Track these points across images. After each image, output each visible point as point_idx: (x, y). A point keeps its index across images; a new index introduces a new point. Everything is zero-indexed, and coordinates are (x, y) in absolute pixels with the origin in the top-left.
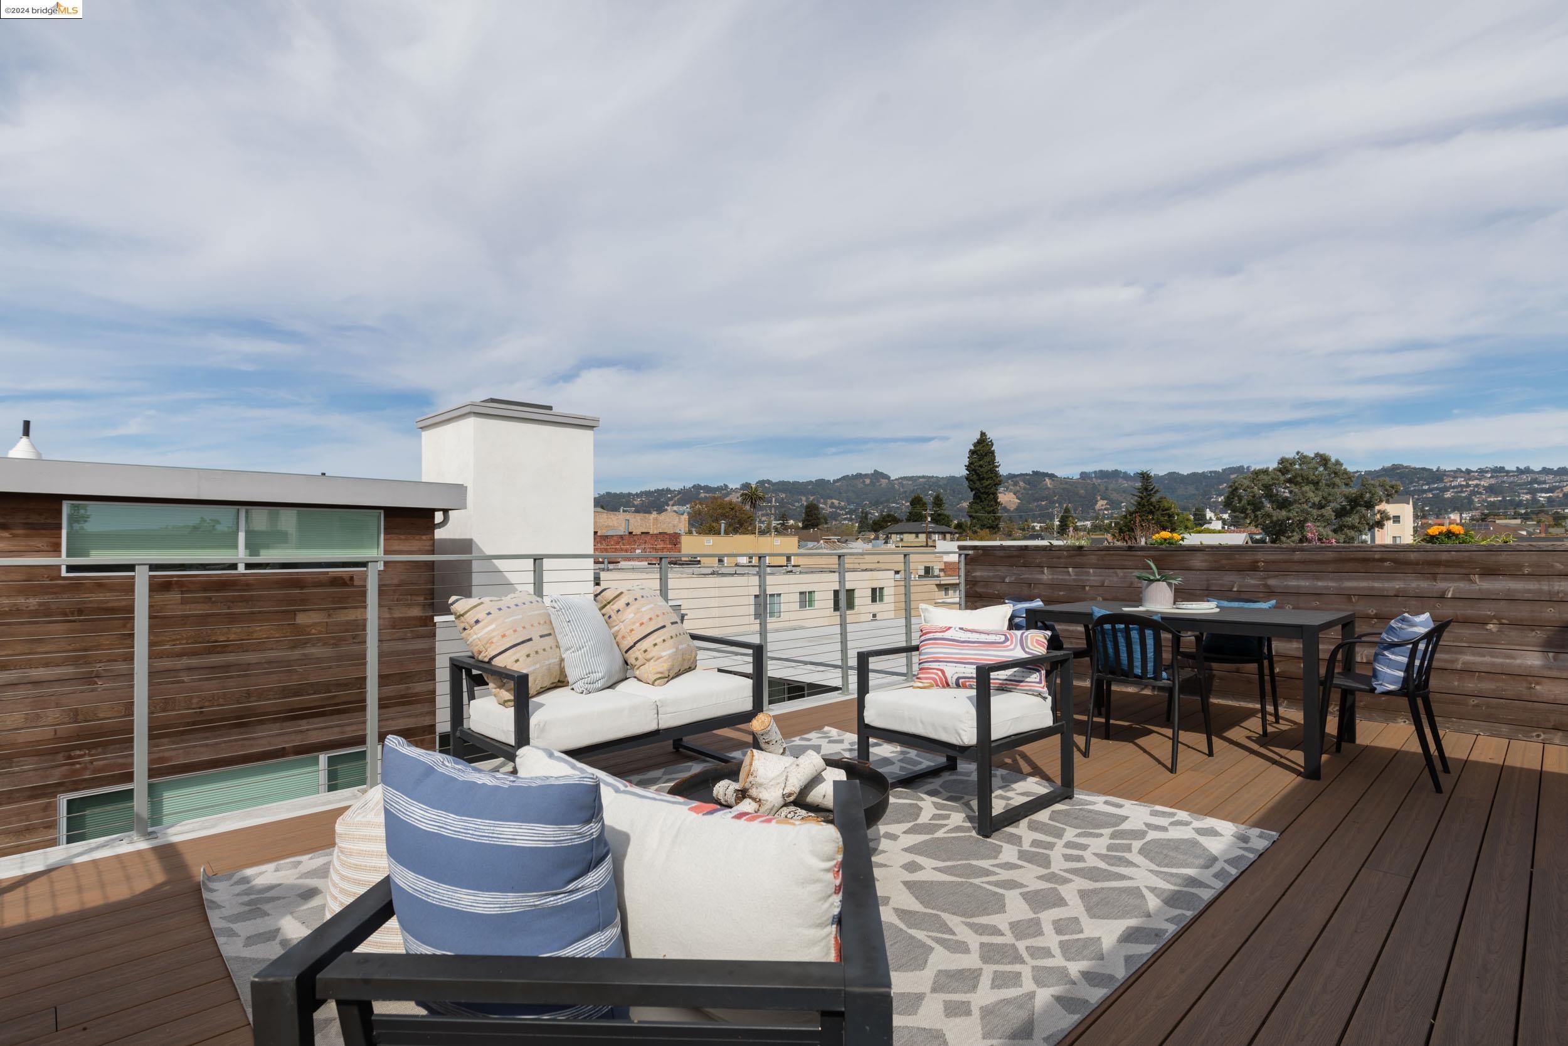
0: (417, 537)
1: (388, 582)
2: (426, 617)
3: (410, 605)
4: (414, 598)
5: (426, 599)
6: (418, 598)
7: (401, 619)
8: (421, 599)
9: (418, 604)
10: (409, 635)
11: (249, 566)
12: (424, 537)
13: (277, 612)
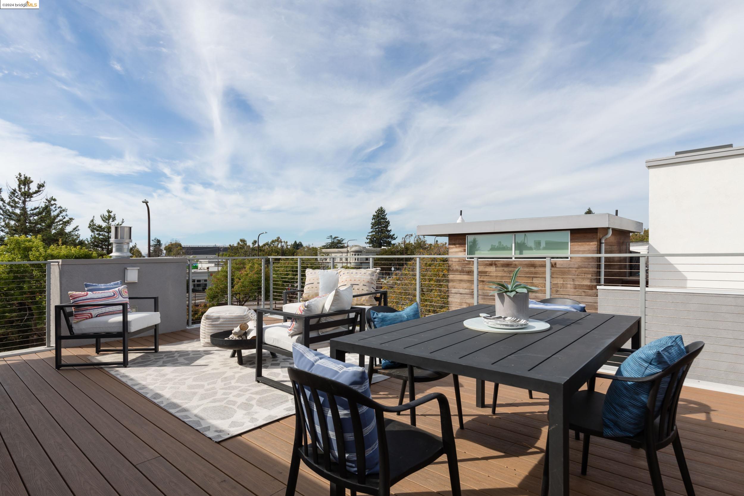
0: (588, 243)
1: (573, 266)
2: (593, 285)
3: (583, 279)
4: (586, 275)
5: (592, 276)
6: (588, 275)
7: (579, 285)
8: (589, 276)
9: (588, 278)
10: (583, 294)
11: (515, 258)
12: (591, 243)
13: (526, 277)
